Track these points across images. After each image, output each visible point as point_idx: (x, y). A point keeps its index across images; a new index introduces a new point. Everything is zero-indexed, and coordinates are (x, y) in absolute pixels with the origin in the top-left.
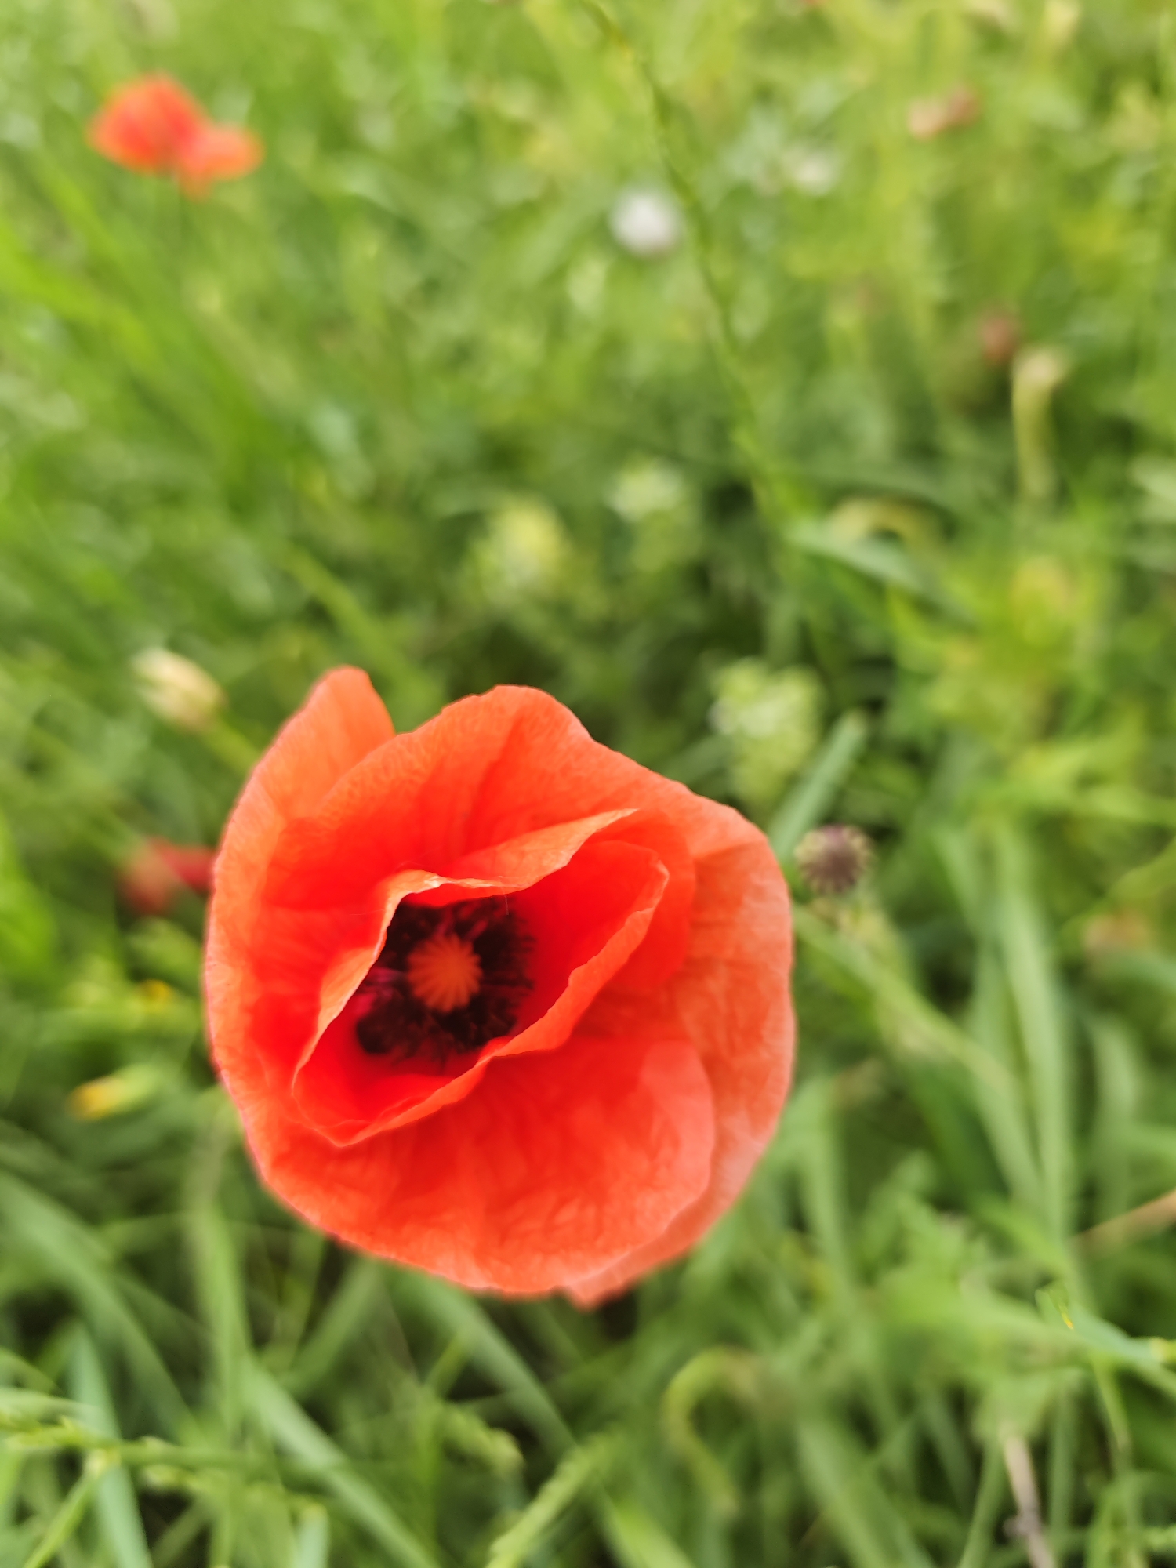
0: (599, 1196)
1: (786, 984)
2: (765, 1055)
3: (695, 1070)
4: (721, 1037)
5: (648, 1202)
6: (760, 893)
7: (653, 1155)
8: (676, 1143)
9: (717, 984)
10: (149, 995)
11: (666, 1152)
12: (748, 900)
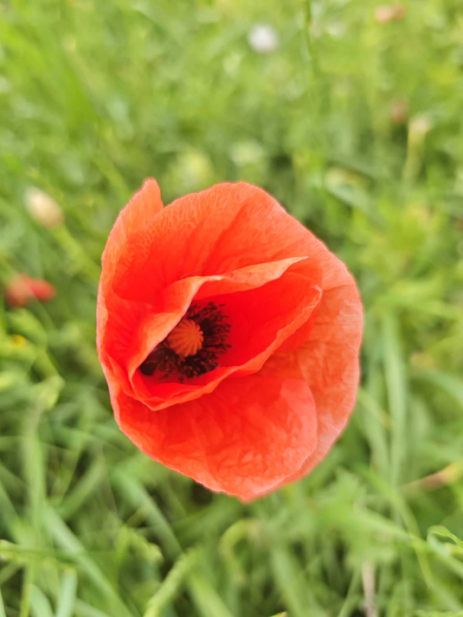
0: (264, 450)
1: (357, 355)
2: (343, 388)
3: (307, 392)
4: (320, 378)
5: (290, 453)
6: (349, 309)
7: (288, 431)
8: (300, 426)
9: (319, 353)
10: (15, 341)
11: (295, 430)
12: (342, 312)
